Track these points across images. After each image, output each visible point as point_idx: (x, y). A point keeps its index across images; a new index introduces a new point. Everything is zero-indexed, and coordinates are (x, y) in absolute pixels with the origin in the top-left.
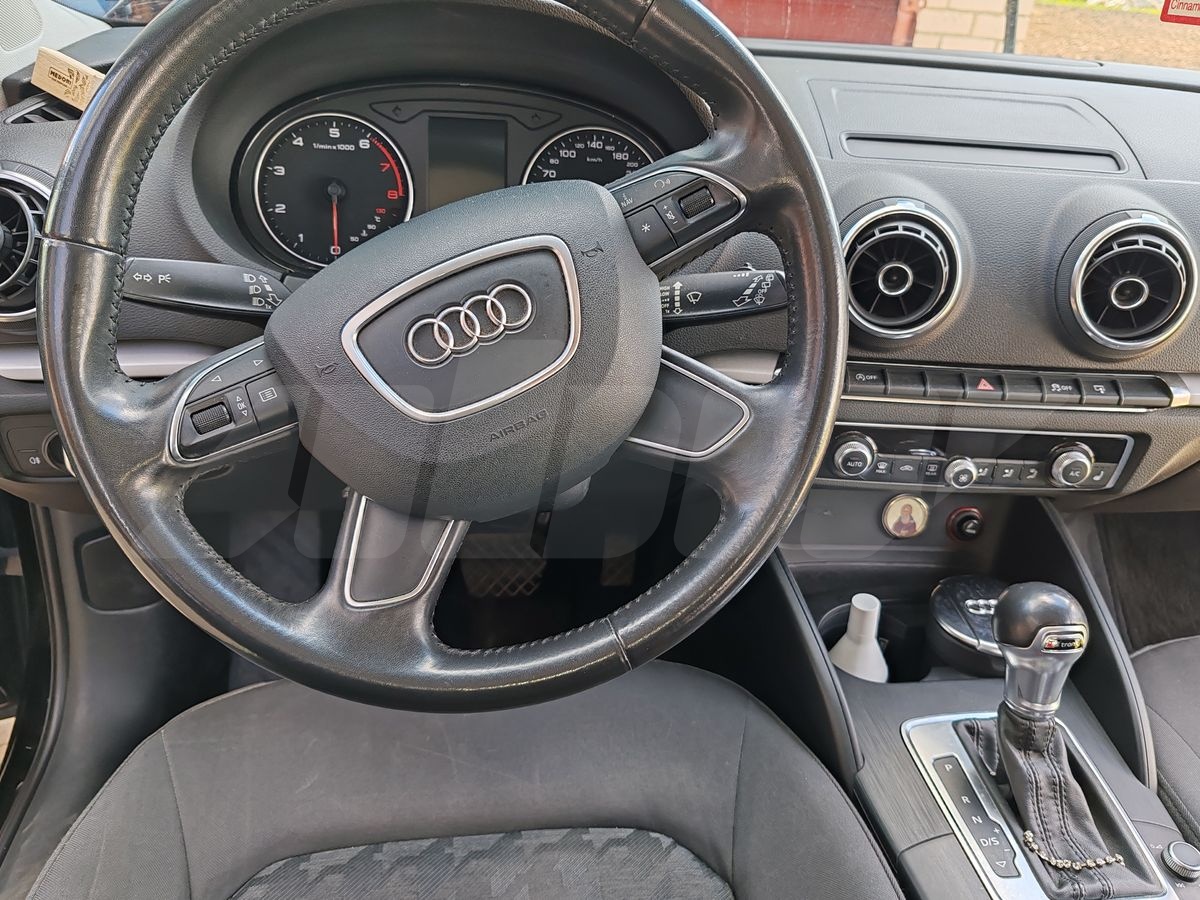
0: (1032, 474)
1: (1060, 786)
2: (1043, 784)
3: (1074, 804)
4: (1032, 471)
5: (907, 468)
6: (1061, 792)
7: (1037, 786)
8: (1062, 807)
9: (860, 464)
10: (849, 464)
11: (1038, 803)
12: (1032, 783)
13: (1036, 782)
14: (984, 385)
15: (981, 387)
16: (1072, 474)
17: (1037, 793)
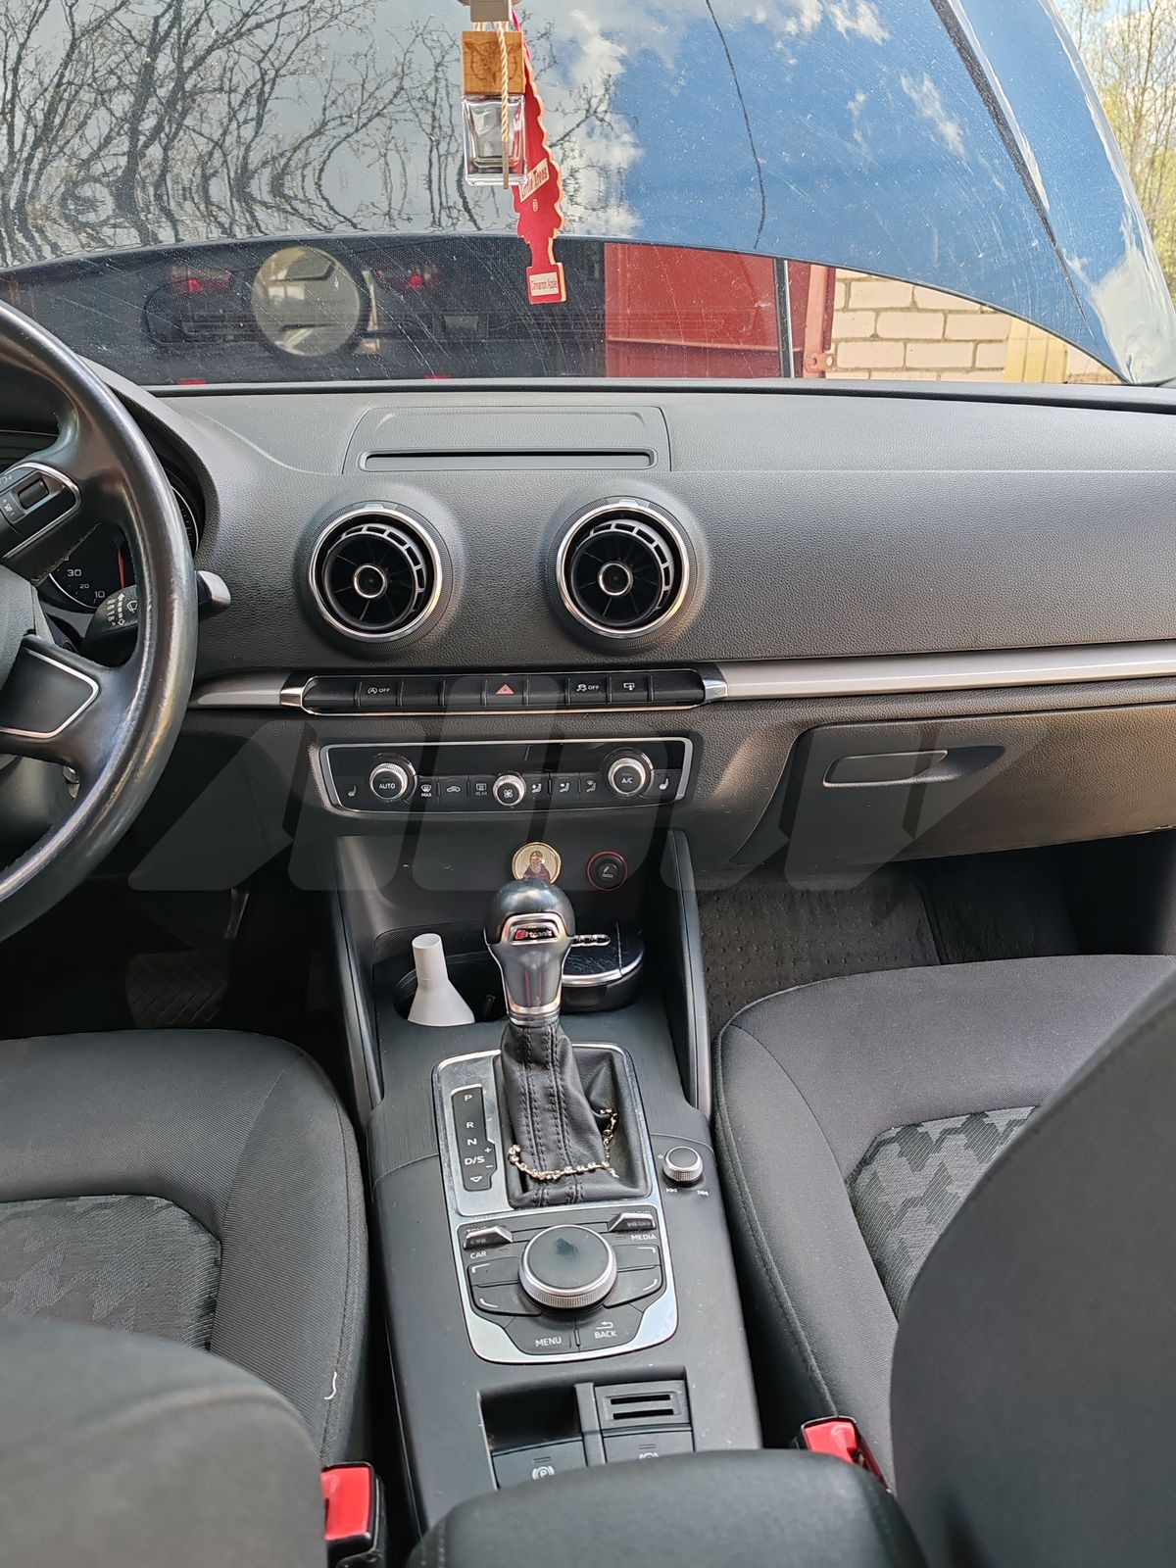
0: (591, 786)
1: (559, 1097)
2: (538, 1095)
3: (575, 1116)
4: (590, 783)
5: (453, 789)
6: (559, 1103)
7: (530, 1098)
8: (561, 1120)
9: (392, 786)
10: (381, 786)
11: (532, 1116)
12: (524, 1094)
13: (530, 1093)
14: (505, 690)
15: (501, 691)
16: (624, 781)
17: (531, 1107)
